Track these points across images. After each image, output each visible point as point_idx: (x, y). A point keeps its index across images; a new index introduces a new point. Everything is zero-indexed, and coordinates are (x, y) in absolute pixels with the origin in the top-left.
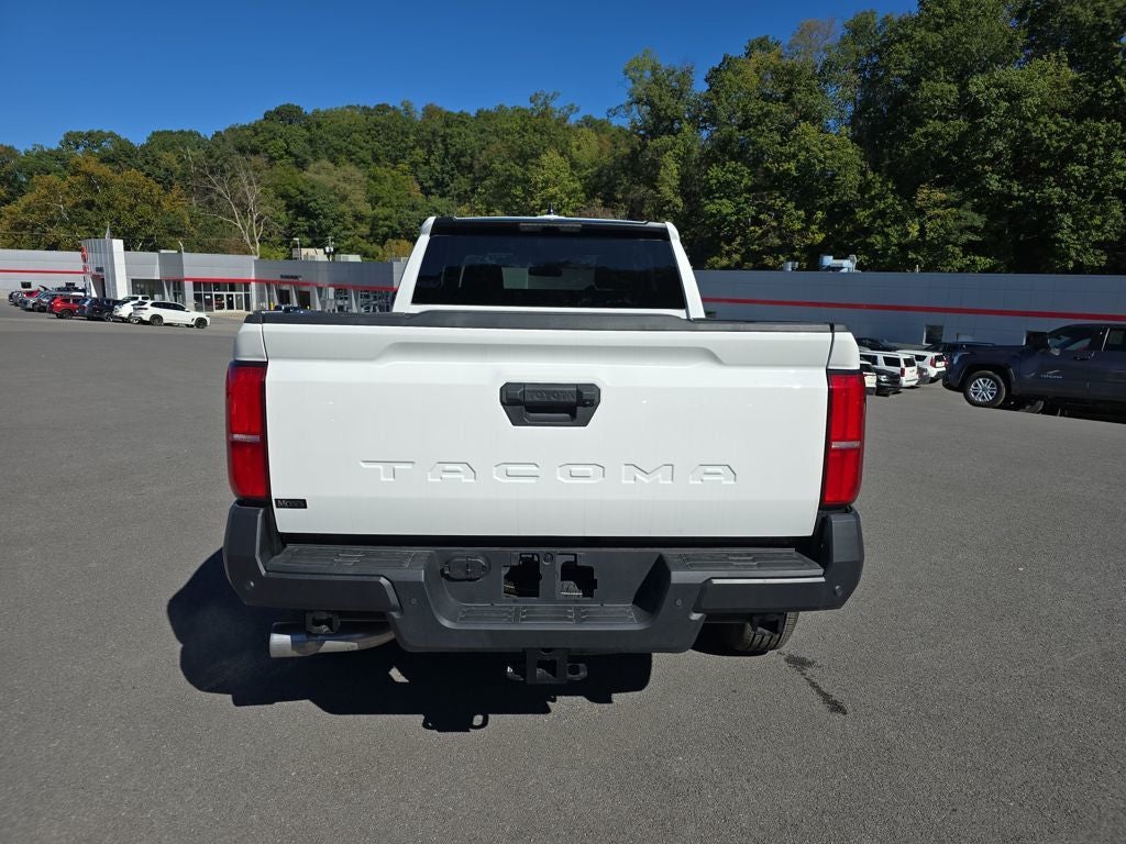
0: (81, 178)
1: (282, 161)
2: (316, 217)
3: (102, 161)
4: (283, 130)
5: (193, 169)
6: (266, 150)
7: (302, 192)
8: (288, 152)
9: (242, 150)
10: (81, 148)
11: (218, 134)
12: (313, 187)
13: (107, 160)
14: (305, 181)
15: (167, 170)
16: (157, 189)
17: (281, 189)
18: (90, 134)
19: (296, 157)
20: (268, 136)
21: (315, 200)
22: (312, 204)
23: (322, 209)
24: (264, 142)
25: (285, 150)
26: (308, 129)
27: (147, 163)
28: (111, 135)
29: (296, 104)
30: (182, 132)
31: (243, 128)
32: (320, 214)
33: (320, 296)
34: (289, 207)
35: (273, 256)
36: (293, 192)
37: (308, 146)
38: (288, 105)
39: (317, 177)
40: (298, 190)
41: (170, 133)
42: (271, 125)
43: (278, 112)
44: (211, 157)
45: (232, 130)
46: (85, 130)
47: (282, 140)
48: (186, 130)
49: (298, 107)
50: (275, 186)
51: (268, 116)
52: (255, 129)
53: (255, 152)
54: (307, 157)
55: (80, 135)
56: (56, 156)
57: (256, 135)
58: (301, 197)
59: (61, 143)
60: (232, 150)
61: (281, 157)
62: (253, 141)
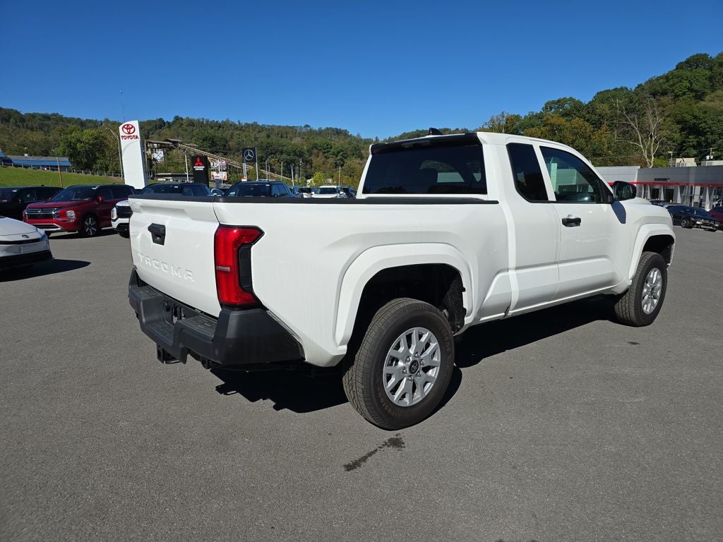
0: (548, 128)
1: (684, 97)
2: (704, 134)
3: (563, 116)
4: (689, 74)
5: (619, 112)
6: (673, 91)
7: (695, 117)
8: (691, 90)
9: (654, 94)
10: (553, 110)
11: (640, 86)
12: (705, 112)
13: (566, 115)
14: (700, 109)
15: (600, 115)
16: (589, 128)
17: (679, 117)
18: (559, 101)
19: (696, 91)
20: (675, 80)
21: (705, 122)
22: (703, 125)
23: (710, 128)
24: (671, 86)
25: (688, 89)
26: (711, 69)
27: (588, 112)
28: (571, 99)
29: (703, 53)
30: (616, 89)
31: (658, 79)
32: (708, 132)
33: (681, 193)
34: (682, 130)
35: (664, 165)
36: (688, 117)
37: (707, 82)
38: (697, 55)
39: (711, 104)
40: (693, 115)
41: (609, 91)
42: (681, 72)
43: (687, 62)
44: (631, 102)
45: (650, 81)
46: (556, 99)
47: (687, 81)
48: (619, 87)
49: (706, 55)
50: (675, 116)
51: (680, 66)
52: (667, 78)
53: (664, 93)
54: (706, 90)
55: (553, 102)
56: (539, 117)
57: (667, 81)
58: (695, 121)
59: (543, 109)
60: (648, 95)
61: (684, 94)
62: (664, 87)
